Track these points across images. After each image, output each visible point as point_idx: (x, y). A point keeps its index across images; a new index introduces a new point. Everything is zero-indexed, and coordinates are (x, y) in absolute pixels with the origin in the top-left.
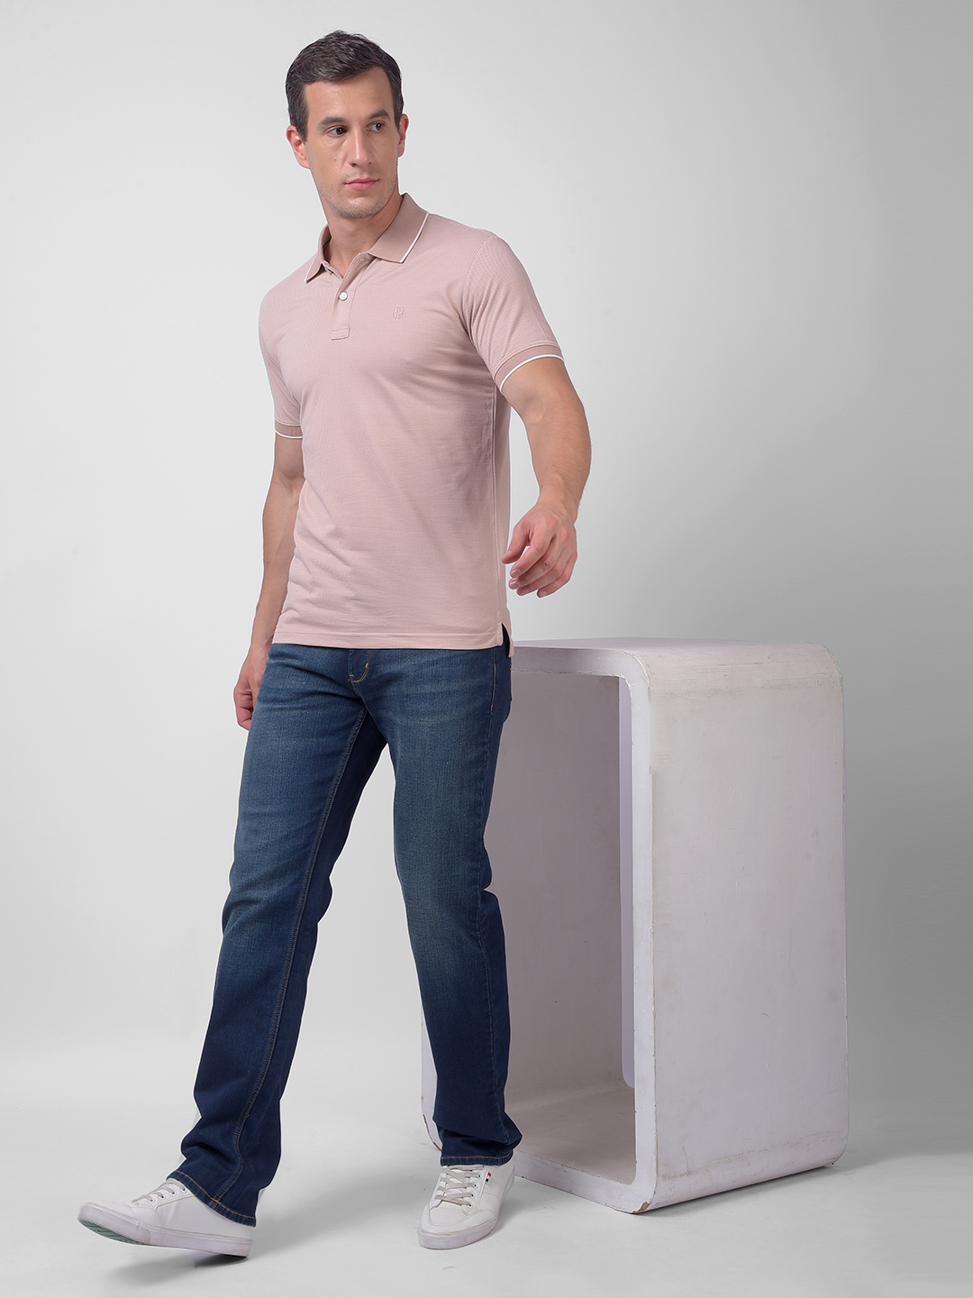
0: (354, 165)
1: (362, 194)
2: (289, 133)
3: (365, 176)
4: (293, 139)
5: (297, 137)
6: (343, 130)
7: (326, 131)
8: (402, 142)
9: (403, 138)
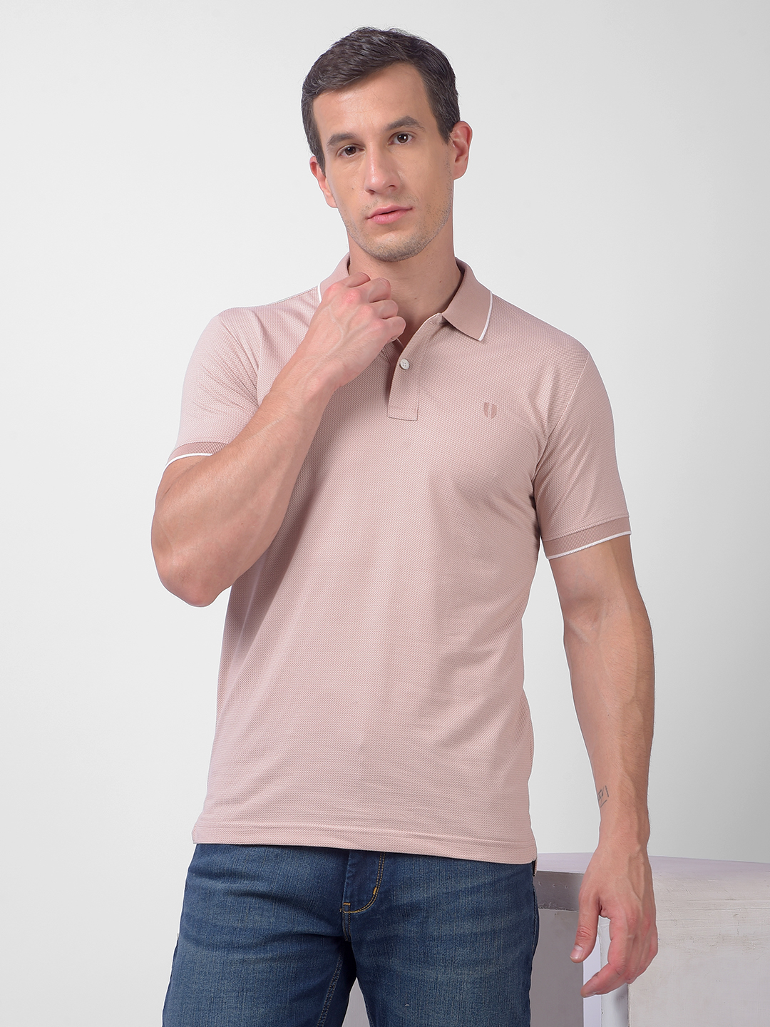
3: (388, 204)
4: (317, 173)
7: (339, 154)
8: (462, 159)
9: (462, 152)
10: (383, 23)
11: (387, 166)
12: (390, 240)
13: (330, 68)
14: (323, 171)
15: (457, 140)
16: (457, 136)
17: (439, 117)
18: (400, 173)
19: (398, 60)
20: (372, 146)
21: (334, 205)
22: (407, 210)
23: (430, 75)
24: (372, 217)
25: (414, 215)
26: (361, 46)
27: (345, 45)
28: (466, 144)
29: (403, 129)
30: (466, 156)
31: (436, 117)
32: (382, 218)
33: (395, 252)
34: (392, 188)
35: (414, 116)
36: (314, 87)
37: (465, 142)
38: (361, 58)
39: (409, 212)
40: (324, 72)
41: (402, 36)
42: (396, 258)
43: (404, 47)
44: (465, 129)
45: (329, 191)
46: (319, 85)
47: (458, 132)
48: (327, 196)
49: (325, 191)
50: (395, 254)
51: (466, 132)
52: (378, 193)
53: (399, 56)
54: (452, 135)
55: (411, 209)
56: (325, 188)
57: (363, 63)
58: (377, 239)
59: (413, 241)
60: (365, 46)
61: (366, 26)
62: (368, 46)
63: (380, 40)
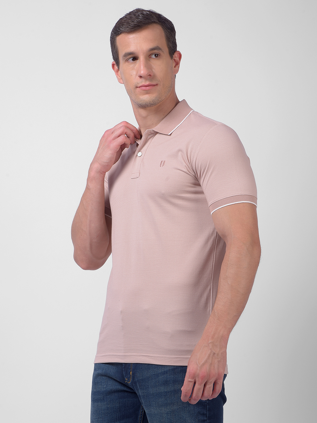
0: (141, 77)
1: (147, 92)
2: (113, 65)
3: (147, 83)
4: (115, 69)
5: (116, 67)
6: (135, 58)
7: (127, 60)
8: (177, 66)
9: (177, 64)
10: (146, 7)
11: (148, 66)
12: (146, 98)
13: (125, 23)
14: (119, 68)
15: (175, 58)
16: (175, 57)
17: (169, 48)
18: (153, 70)
19: (155, 22)
20: (142, 58)
21: (123, 83)
22: (155, 85)
23: (167, 30)
24: (139, 87)
25: (158, 88)
26: (139, 15)
27: (131, 14)
28: (179, 61)
29: (156, 51)
30: (178, 65)
31: (168, 48)
32: (144, 88)
33: (148, 103)
34: (150, 76)
35: (160, 47)
36: (118, 31)
37: (179, 60)
38: (139, 20)
39: (155, 86)
40: (123, 25)
41: (155, 13)
42: (148, 106)
43: (157, 17)
44: (179, 54)
45: (120, 77)
46: (121, 30)
47: (176, 55)
48: (119, 79)
49: (118, 76)
50: (148, 104)
51: (179, 55)
52: (143, 78)
53: (155, 20)
54: (174, 56)
55: (157, 85)
56: (118, 75)
57: (140, 22)
58: (141, 97)
59: (156, 99)
60: (140, 15)
61: (140, 8)
62: (142, 15)
63: (147, 13)
